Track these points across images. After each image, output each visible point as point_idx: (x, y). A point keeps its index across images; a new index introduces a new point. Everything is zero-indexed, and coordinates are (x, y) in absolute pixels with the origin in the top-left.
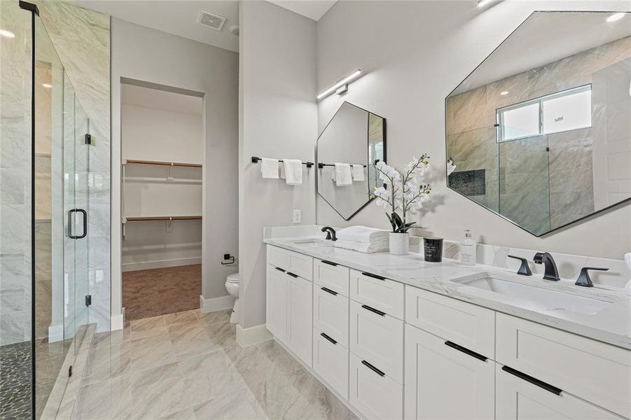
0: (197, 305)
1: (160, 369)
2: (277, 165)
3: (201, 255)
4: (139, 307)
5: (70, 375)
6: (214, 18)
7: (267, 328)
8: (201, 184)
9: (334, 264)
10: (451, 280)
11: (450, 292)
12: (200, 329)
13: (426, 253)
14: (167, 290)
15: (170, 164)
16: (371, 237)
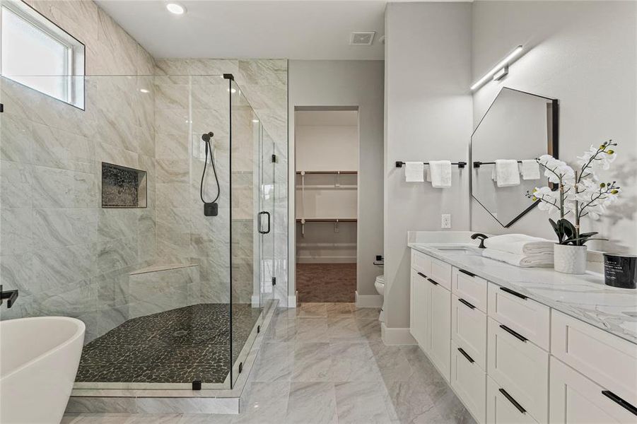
0: (353, 300)
1: (316, 344)
2: (422, 168)
3: (356, 255)
4: (308, 293)
5: (258, 332)
6: (364, 35)
7: (411, 332)
8: (357, 189)
9: (472, 275)
10: (623, 313)
11: (609, 326)
12: (351, 321)
13: (608, 274)
14: (331, 283)
15: (336, 173)
16: (525, 247)
